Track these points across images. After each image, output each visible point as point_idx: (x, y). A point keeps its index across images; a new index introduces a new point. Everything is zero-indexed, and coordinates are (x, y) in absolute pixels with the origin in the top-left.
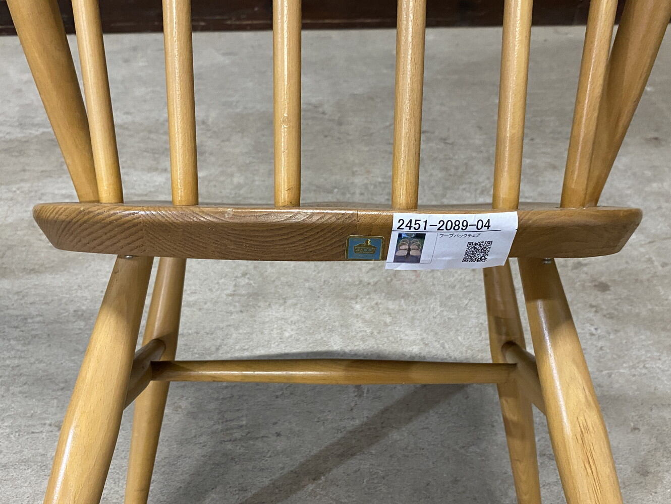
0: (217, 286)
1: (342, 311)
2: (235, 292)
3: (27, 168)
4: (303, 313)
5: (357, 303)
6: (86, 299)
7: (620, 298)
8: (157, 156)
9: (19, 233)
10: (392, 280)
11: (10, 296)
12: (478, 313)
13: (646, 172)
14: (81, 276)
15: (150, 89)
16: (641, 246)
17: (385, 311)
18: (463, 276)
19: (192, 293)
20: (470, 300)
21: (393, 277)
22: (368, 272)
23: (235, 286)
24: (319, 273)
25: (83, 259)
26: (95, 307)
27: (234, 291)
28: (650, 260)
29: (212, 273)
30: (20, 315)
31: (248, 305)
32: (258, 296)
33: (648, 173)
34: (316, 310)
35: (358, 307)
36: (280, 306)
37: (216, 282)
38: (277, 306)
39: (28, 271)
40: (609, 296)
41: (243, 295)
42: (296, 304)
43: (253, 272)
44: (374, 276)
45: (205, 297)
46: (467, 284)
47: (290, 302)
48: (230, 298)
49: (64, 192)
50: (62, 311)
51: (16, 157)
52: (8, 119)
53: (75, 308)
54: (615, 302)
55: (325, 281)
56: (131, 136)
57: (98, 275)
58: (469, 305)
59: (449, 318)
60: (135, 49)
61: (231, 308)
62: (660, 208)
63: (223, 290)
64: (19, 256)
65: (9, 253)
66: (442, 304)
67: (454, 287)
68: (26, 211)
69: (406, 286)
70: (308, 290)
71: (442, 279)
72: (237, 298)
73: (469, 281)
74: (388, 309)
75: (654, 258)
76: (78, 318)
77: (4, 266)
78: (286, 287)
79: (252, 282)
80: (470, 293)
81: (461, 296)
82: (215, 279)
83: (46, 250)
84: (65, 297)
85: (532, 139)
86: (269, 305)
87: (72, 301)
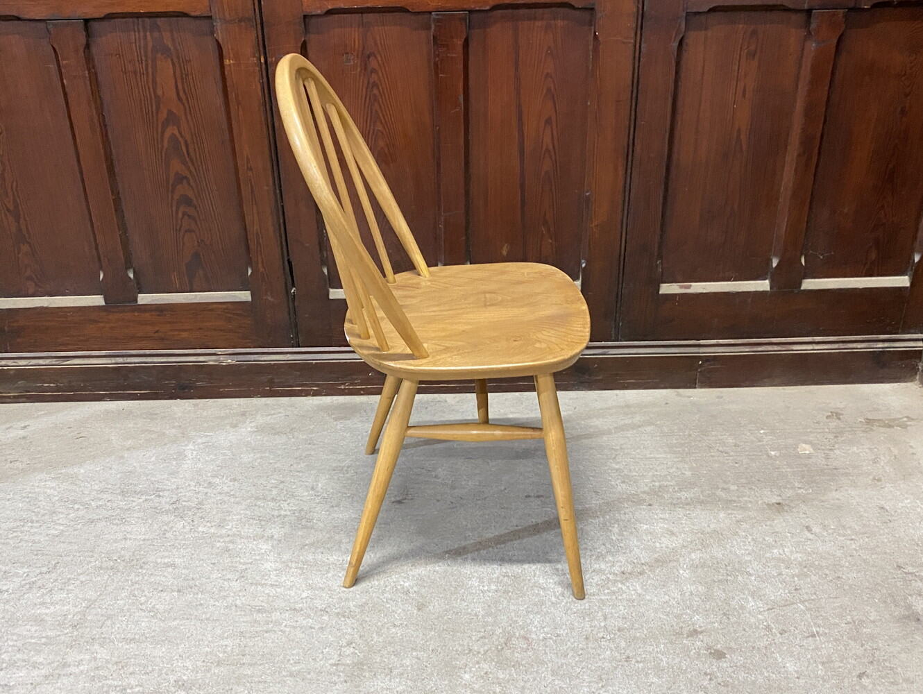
0: (321, 656)
1: (450, 681)
2: (340, 662)
3: (128, 536)
4: (409, 683)
5: (465, 672)
6: (187, 670)
7: (736, 666)
8: (263, 523)
9: (118, 602)
10: (503, 648)
11: (110, 666)
12: (590, 682)
13: (767, 538)
14: (183, 646)
15: (259, 455)
16: (760, 613)
17: (495, 681)
18: (576, 644)
19: (295, 663)
20: (582, 668)
21: (504, 645)
22: (478, 640)
23: (340, 655)
24: (426, 642)
25: (185, 629)
26: (196, 677)
27: (339, 660)
28: (768, 628)
29: (316, 642)
30: (119, 686)
31: (353, 675)
32: (363, 665)
33: (770, 539)
34: (423, 680)
35: (467, 676)
36: (386, 675)
37: (320, 651)
38: (383, 676)
39: (128, 641)
40: (724, 664)
41: (348, 665)
42: (402, 674)
43: (359, 641)
44: (485, 644)
45: (309, 667)
46: (581, 652)
47: (395, 672)
48: (334, 667)
49: (166, 560)
50: (162, 681)
51: (117, 525)
52: (110, 486)
53: (175, 678)
54: (730, 670)
55: (432, 650)
56: (238, 503)
57: (199, 644)
58: (581, 673)
59: (560, 687)
60: (243, 414)
61: (335, 678)
62: (780, 574)
63: (327, 660)
64: (118, 625)
65: (109, 623)
66: (554, 673)
67: (566, 656)
68: (127, 580)
69: (516, 655)
70: (416, 660)
71: (554, 647)
72: (341, 668)
73: (582, 649)
74: (498, 678)
75: (773, 626)
76: (179, 688)
77: (103, 636)
78: (393, 657)
79: (356, 651)
80: (582, 662)
81: (573, 664)
82: (319, 648)
83: (146, 620)
84: (165, 667)
85: (650, 505)
86: (375, 675)
87: (173, 671)
